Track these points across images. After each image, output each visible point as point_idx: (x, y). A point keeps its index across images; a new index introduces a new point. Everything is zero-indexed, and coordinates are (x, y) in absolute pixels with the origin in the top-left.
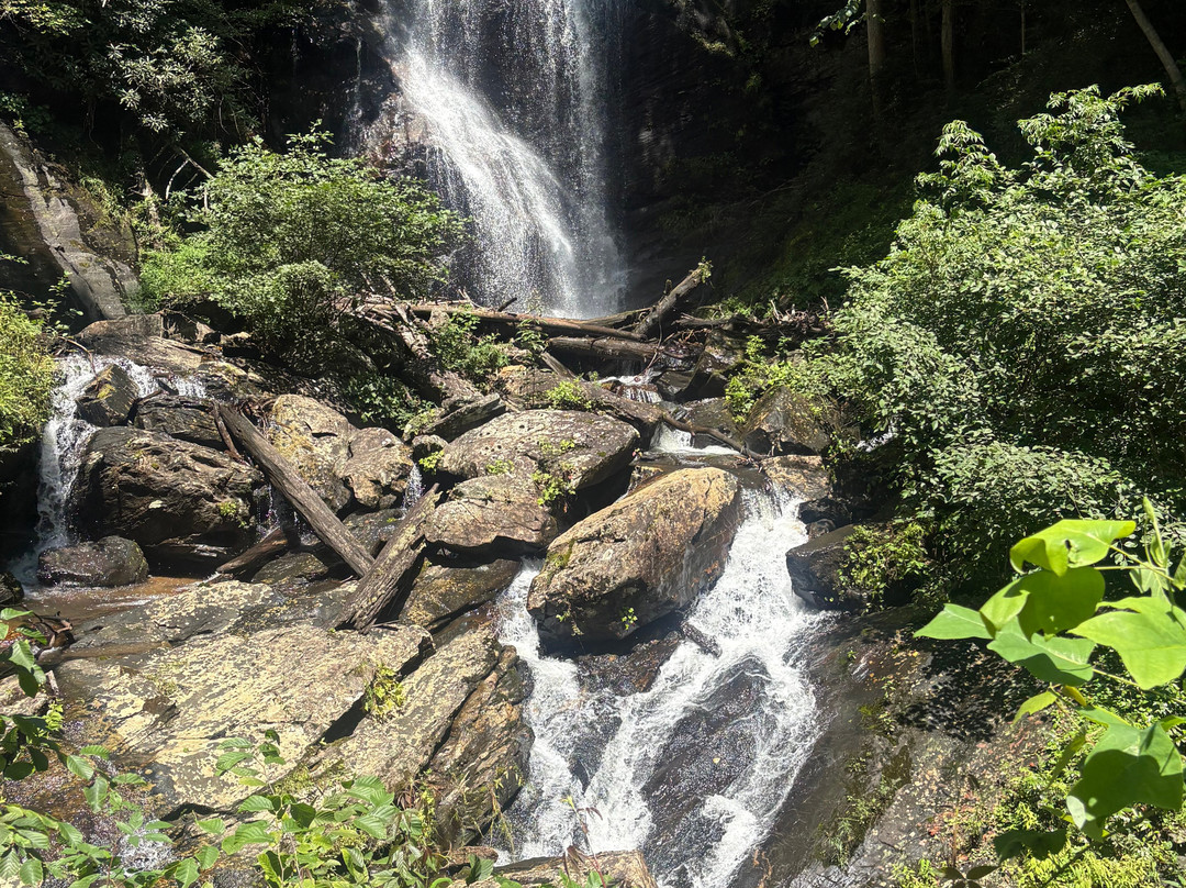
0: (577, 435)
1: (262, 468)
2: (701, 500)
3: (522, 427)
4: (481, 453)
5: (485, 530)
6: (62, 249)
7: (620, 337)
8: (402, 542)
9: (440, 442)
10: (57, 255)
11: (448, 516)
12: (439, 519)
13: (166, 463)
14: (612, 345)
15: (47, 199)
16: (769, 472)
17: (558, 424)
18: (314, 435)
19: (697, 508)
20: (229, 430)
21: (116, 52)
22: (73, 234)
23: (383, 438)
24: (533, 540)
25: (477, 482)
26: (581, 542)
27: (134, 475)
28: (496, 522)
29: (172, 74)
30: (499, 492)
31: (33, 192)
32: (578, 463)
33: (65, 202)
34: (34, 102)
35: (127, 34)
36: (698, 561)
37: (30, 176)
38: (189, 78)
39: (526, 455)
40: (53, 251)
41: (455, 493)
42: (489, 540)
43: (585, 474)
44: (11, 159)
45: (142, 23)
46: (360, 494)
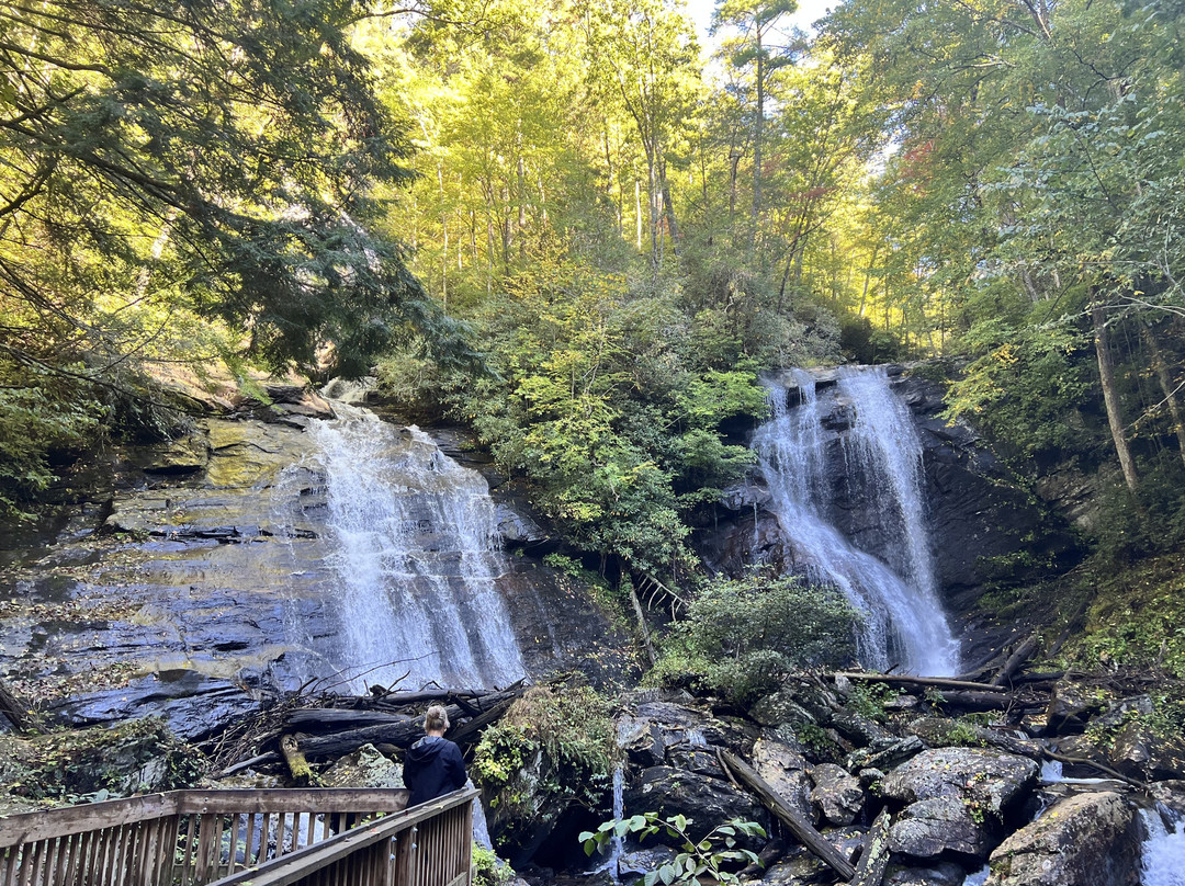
0: (988, 767)
1: (757, 794)
2: (1108, 818)
3: (941, 761)
4: (915, 782)
5: (934, 843)
7: (979, 689)
8: (875, 853)
9: (880, 774)
11: (904, 832)
12: (898, 834)
13: (694, 791)
14: (974, 696)
16: (1155, 795)
17: (969, 758)
18: (786, 770)
19: (1107, 825)
20: (729, 767)
23: (837, 771)
24: (973, 851)
25: (922, 805)
26: (1019, 854)
27: (673, 800)
28: (941, 837)
29: (649, 536)
30: (938, 812)
32: (996, 788)
36: (1118, 870)
38: (660, 537)
39: (951, 783)
41: (906, 813)
42: (939, 852)
43: (1004, 797)
46: (829, 814)
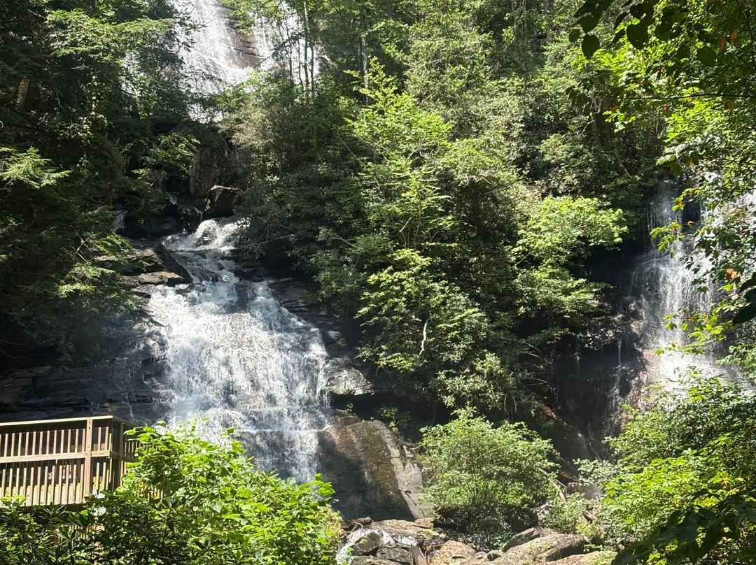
6: (410, 492)
9: (500, 553)
10: (405, 496)
15: (404, 465)
18: (453, 558)
21: (442, 375)
22: (417, 483)
31: (396, 462)
33: (415, 465)
34: (401, 411)
35: (448, 365)
37: (395, 452)
40: (403, 493)
44: (386, 444)
45: (456, 358)
